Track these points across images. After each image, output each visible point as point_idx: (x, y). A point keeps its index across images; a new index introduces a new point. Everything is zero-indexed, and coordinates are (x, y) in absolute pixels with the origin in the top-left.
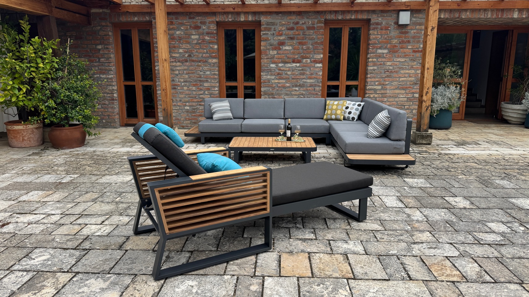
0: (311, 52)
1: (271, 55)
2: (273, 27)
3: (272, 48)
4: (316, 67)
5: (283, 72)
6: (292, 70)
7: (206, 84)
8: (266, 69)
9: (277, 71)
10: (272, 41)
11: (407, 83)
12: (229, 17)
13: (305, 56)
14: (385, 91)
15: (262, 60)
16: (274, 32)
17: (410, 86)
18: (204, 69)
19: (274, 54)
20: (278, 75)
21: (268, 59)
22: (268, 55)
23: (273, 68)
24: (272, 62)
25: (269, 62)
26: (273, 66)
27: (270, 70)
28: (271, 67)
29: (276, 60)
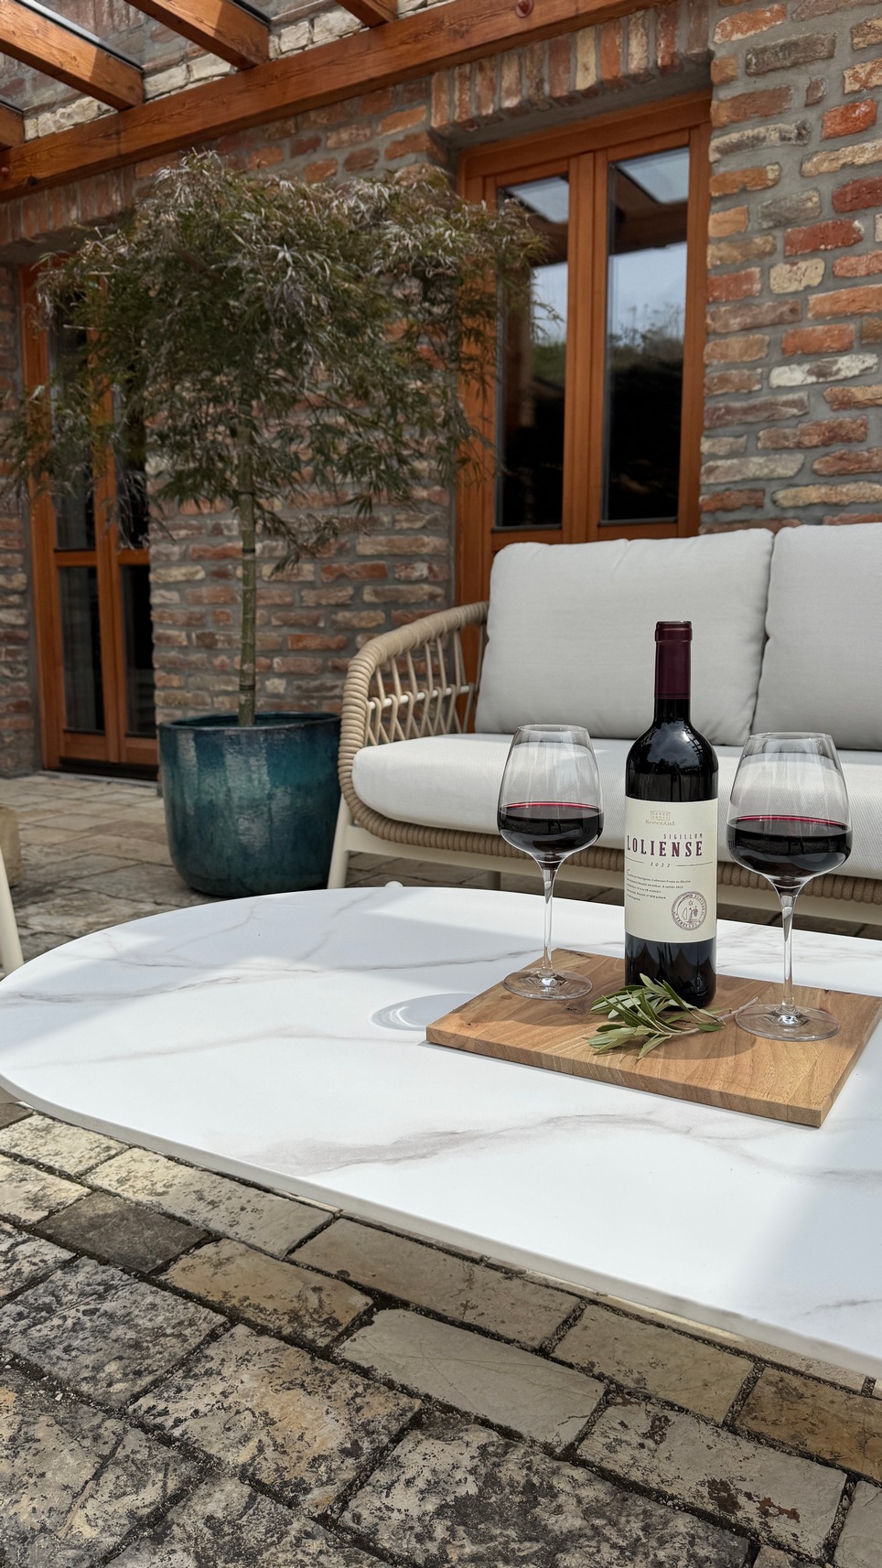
1: (781, 298)
2: (799, 81)
3: (789, 242)
5: (872, 415)
7: (366, 545)
8: (737, 405)
9: (824, 414)
10: (791, 192)
12: (505, 84)
15: (709, 348)
16: (811, 116)
19: (804, 283)
20: (826, 443)
21: (755, 331)
22: (757, 301)
23: (791, 397)
24: (784, 351)
25: (763, 354)
26: (790, 379)
27: (765, 415)
28: (779, 387)
29: (814, 331)
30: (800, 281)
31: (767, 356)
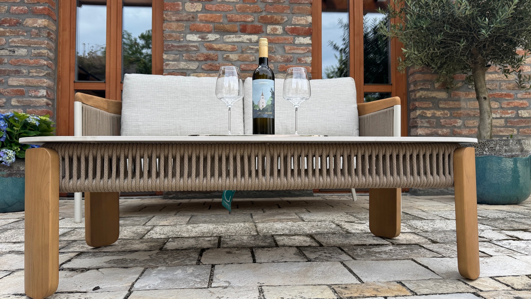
0: (284, 9)
1: (189, 13)
4: (297, 45)
5: (219, 53)
6: (240, 51)
7: (14, 81)
8: (175, 44)
9: (204, 51)
11: (500, 86)
13: (272, 18)
14: (457, 103)
15: (165, 25)
17: (509, 91)
18: (13, 41)
19: (196, 10)
20: (206, 60)
21: (180, 22)
22: (181, 12)
23: (193, 44)
24: (190, 29)
25: (184, 30)
26: (193, 39)
27: (185, 49)
28: (189, 41)
29: (200, 25)
30: (195, 9)
31: (185, 30)
